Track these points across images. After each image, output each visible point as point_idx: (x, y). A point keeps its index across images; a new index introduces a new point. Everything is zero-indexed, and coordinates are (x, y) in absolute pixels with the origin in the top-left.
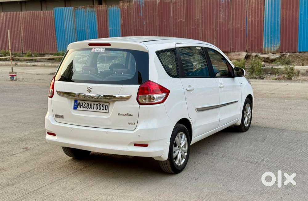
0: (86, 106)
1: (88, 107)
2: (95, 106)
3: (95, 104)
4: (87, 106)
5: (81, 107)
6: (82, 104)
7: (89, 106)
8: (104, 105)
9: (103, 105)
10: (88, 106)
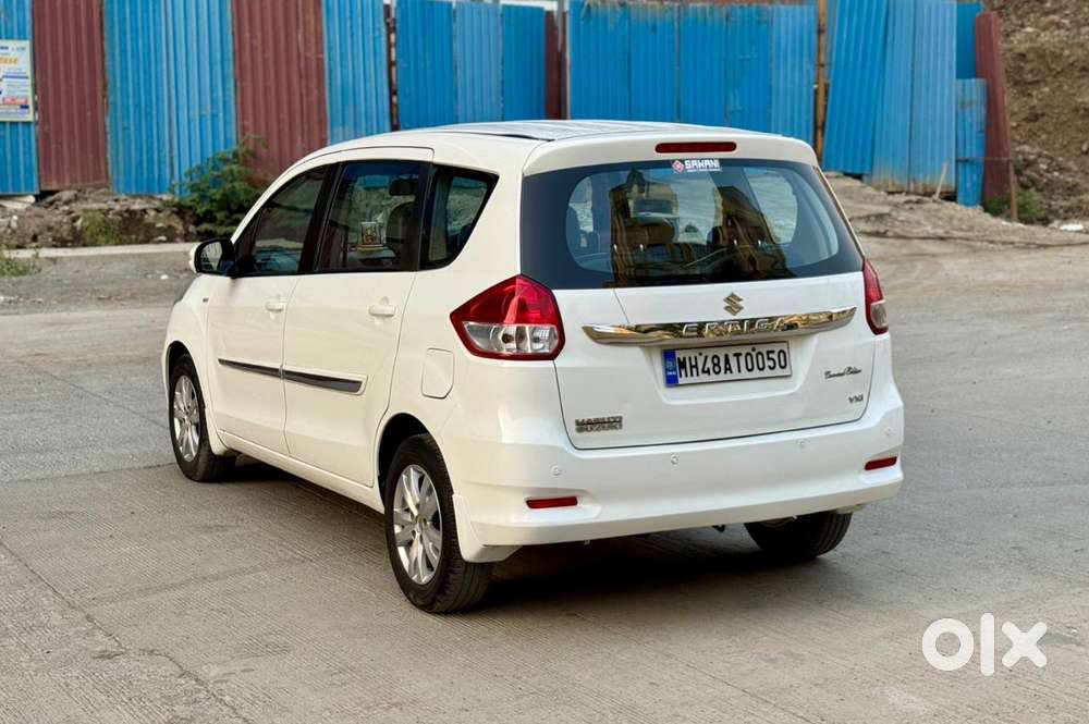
0: (709, 365)
1: (717, 369)
2: (742, 359)
3: (740, 354)
4: (715, 365)
5: (692, 375)
6: (693, 363)
7: (722, 364)
8: (773, 352)
9: (769, 352)
10: (718, 365)
